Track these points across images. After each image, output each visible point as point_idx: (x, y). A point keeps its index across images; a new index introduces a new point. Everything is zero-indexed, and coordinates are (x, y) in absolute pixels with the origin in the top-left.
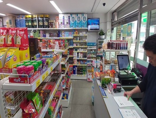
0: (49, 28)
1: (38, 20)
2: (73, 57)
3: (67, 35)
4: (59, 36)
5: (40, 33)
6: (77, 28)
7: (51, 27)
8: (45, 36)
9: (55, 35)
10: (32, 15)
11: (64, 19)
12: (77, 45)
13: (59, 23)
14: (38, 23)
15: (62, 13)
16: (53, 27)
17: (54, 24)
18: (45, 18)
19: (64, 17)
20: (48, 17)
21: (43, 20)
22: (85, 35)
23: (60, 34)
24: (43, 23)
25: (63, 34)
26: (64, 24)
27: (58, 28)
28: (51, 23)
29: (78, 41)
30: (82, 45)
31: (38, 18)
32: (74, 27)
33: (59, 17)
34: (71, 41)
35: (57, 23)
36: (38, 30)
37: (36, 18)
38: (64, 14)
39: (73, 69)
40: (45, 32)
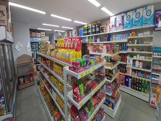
0: (100, 33)
1: (92, 28)
2: (126, 65)
3: (119, 38)
4: (109, 40)
5: (92, 39)
6: (134, 28)
7: (102, 32)
8: (96, 41)
9: (105, 39)
10: (88, 25)
11: (116, 21)
12: (133, 50)
13: (110, 27)
14: (92, 30)
15: (114, 15)
16: (103, 32)
17: (104, 29)
18: (97, 24)
19: (116, 18)
20: (99, 23)
21: (95, 27)
22: (149, 36)
23: (110, 38)
24: (95, 30)
25: (114, 37)
26: (115, 26)
27: (108, 32)
28: (102, 28)
29: (135, 44)
30: (141, 51)
31: (92, 26)
32: (129, 28)
33: (110, 21)
34: (124, 45)
35: (108, 26)
36: (91, 36)
37: (90, 26)
38: (116, 15)
39: (125, 79)
40: (96, 37)
